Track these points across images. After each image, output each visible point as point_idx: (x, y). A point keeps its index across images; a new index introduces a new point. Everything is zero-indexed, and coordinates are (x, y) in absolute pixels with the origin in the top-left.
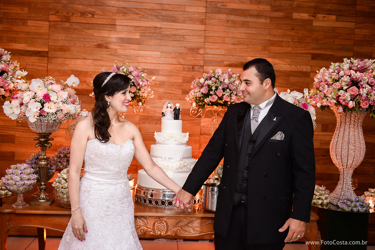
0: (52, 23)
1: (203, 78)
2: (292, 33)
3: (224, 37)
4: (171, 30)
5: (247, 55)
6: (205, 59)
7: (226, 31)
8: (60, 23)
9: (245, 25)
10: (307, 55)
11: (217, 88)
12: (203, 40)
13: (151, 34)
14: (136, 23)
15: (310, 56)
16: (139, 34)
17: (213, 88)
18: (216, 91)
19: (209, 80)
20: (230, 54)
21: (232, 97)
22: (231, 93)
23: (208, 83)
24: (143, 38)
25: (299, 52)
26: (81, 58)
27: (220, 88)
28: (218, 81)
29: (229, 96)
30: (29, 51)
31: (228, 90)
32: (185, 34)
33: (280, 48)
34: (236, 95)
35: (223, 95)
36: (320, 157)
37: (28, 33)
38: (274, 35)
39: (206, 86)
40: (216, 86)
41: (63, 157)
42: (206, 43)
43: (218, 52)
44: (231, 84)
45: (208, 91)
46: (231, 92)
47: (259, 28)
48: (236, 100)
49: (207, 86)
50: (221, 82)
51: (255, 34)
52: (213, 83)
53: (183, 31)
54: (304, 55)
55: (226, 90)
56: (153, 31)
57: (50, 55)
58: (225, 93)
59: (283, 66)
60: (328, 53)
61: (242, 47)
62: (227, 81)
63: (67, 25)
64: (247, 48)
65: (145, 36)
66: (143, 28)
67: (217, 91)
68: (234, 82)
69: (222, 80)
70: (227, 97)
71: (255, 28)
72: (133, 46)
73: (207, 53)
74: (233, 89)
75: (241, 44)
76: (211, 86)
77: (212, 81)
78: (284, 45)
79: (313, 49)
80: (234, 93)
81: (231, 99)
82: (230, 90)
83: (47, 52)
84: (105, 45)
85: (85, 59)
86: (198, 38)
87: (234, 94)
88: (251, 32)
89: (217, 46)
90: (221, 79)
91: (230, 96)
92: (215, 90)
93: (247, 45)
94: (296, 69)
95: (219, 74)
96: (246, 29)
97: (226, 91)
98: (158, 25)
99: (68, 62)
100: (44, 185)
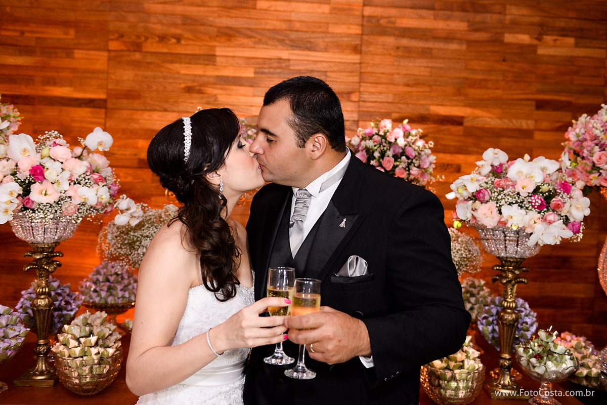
0: (113, 54)
1: (358, 136)
2: (504, 66)
3: (392, 74)
4: (305, 62)
5: (429, 103)
6: (361, 109)
7: (396, 63)
8: (127, 53)
9: (425, 53)
10: (529, 102)
11: (383, 155)
12: (356, 79)
13: (272, 70)
14: (248, 53)
15: (534, 103)
16: (252, 70)
17: (377, 154)
18: (381, 160)
19: (369, 140)
20: (402, 102)
21: (411, 171)
22: (409, 164)
23: (366, 144)
24: (259, 76)
25: (515, 97)
26: (158, 109)
27: (390, 153)
28: (385, 142)
29: (405, 169)
30: (77, 99)
31: (404, 158)
32: (328, 70)
33: (483, 91)
34: (419, 167)
35: (395, 167)
36: (552, 270)
37: (74, 70)
38: (474, 71)
39: (362, 151)
40: (381, 150)
41: (103, 282)
42: (362, 84)
43: (382, 98)
44: (410, 146)
45: (367, 160)
46: (410, 161)
47: (450, 59)
48: (419, 176)
49: (364, 151)
50: (390, 143)
51: (442, 68)
52: (375, 146)
53: (325, 65)
54: (523, 102)
55: (400, 158)
56: (275, 65)
57: (109, 105)
58: (398, 163)
59: (489, 120)
60: (563, 98)
61: (421, 90)
62: (401, 142)
63: (137, 56)
64: (430, 92)
65: (263, 73)
66: (260, 60)
67: (383, 159)
68: (414, 143)
69: (393, 140)
70: (403, 170)
71: (442, 58)
72: (242, 90)
73: (364, 100)
74: (412, 156)
75: (419, 84)
76: (371, 151)
77: (374, 142)
78: (490, 85)
79: (539, 92)
80: (414, 164)
81: (409, 174)
82: (408, 158)
83: (105, 101)
84: (198, 88)
85: (165, 110)
86: (348, 76)
87: (416, 165)
88: (436, 65)
89: (380, 88)
90: (390, 137)
91: (407, 169)
92: (380, 158)
93: (430, 86)
94: (511, 125)
95: (387, 128)
96: (428, 60)
97: (399, 160)
98: (285, 54)
99: (137, 115)
100: (43, 344)
